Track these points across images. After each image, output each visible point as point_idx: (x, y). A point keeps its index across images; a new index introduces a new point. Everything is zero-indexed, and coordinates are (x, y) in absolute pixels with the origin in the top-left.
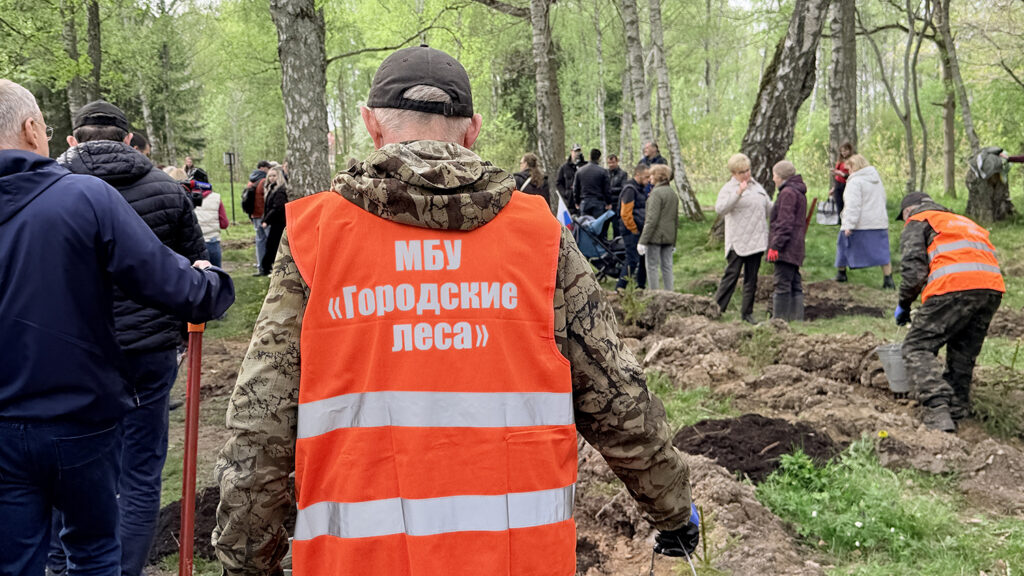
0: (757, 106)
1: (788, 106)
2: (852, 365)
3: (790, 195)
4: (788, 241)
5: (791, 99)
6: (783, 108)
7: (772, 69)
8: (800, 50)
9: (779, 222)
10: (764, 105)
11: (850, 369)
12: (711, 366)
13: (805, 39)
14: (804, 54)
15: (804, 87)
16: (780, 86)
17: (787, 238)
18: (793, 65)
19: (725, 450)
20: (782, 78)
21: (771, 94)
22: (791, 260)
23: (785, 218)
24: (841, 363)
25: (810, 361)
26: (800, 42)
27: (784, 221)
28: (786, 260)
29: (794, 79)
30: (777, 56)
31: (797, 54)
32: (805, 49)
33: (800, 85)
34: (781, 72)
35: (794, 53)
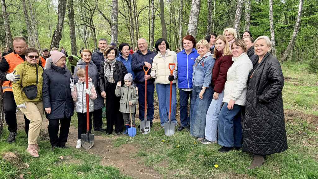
0: (52, 41)
6: (57, 41)
7: (54, 35)
10: (53, 41)
13: (59, 30)
16: (56, 38)
18: (57, 34)
20: (56, 36)
21: (54, 39)
30: (55, 33)
32: (59, 32)
33: (59, 38)
34: (55, 35)
35: (57, 32)
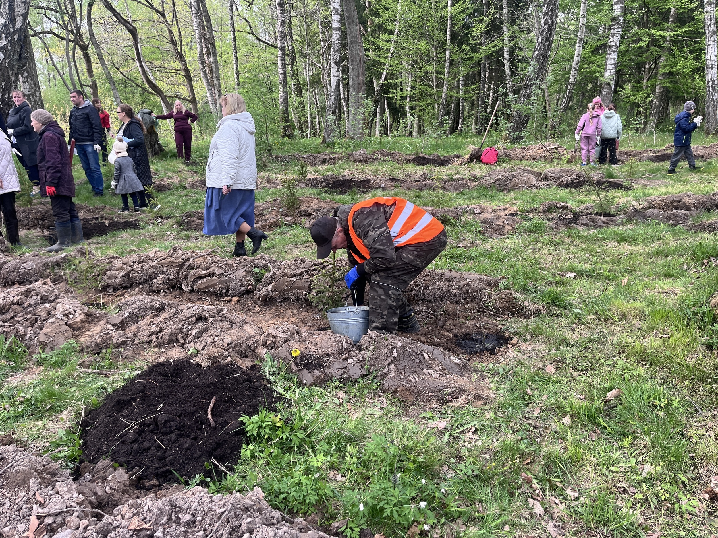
1: (11, 72)
2: (172, 277)
3: (51, 137)
4: (60, 178)
5: (11, 66)
6: (6, 74)
8: (14, 27)
9: (48, 162)
11: (169, 280)
12: (66, 315)
13: (17, 19)
14: (17, 30)
15: (20, 57)
17: (59, 175)
18: (10, 39)
19: (173, 436)
22: (65, 193)
23: (53, 158)
24: (161, 277)
25: (129, 279)
26: (12, 20)
27: (53, 161)
28: (62, 194)
29: (11, 51)
31: (12, 30)
32: (18, 26)
33: (17, 56)
35: (9, 29)
